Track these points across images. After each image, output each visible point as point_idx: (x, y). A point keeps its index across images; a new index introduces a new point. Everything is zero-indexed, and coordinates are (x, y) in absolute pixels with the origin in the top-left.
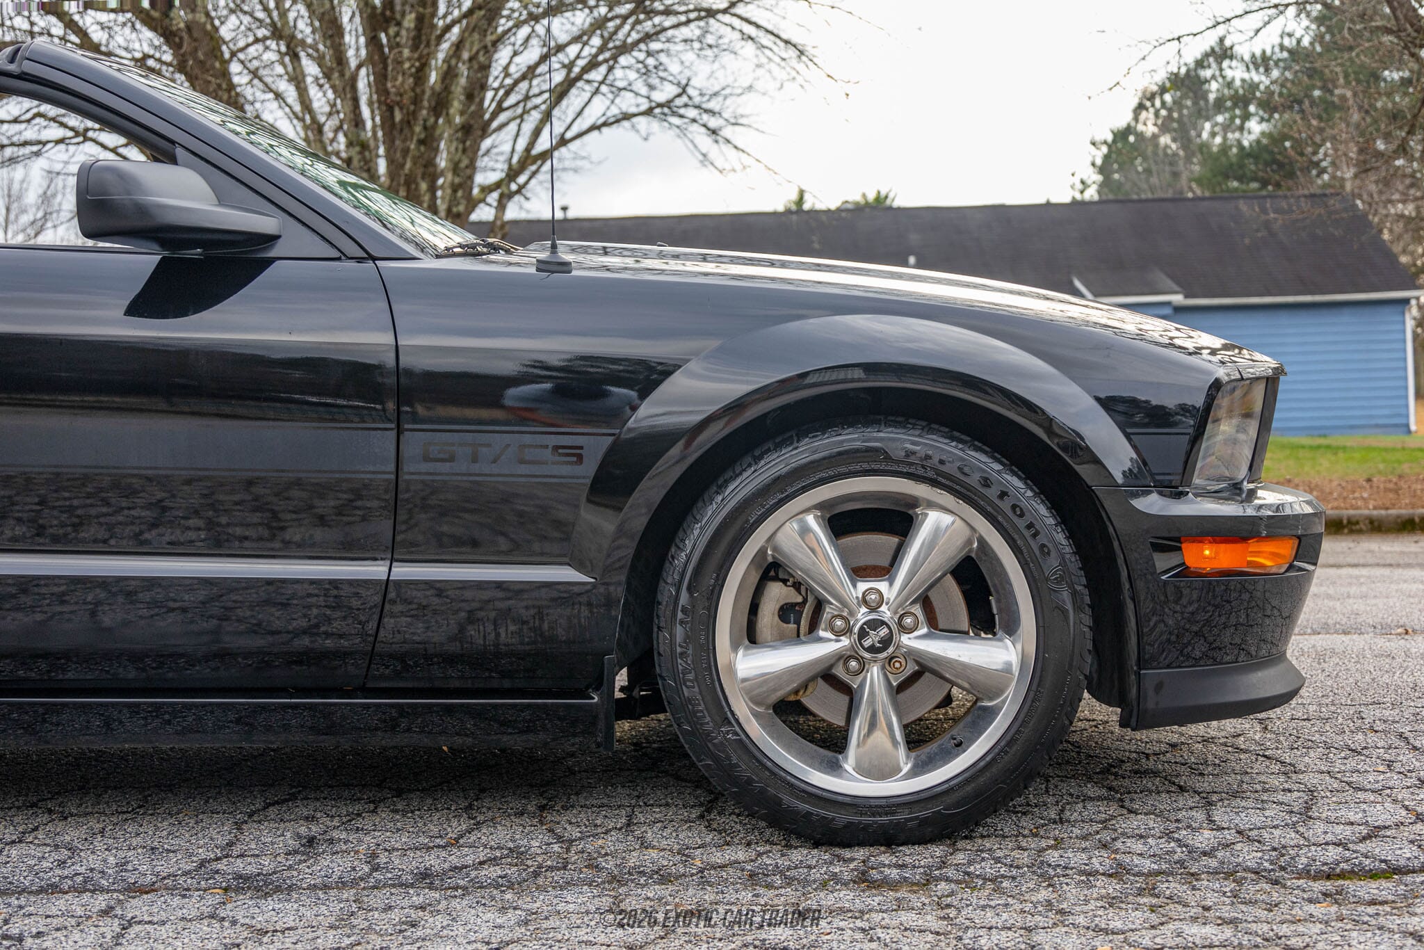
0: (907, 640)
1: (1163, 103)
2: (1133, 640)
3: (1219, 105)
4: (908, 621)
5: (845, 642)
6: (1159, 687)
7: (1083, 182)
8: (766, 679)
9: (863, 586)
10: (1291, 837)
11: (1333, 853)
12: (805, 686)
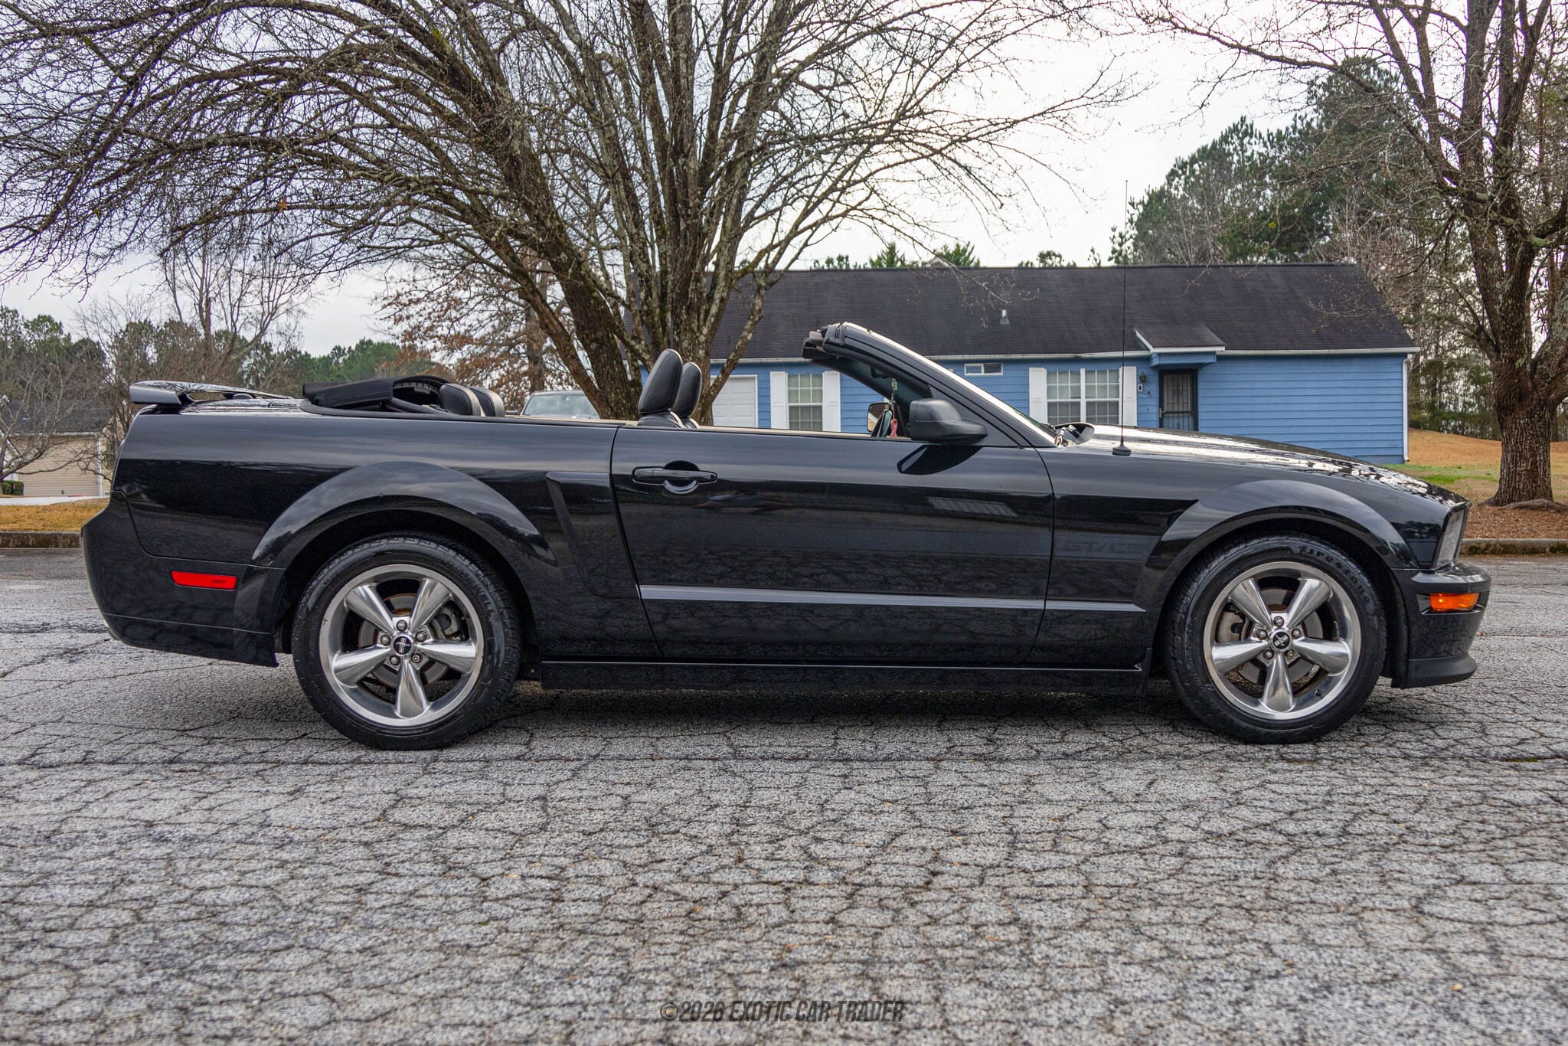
0: (1296, 642)
1: (1193, 172)
2: (1405, 643)
3: (1240, 175)
4: (1297, 633)
5: (1265, 643)
6: (1417, 668)
7: (1121, 236)
8: (1226, 661)
9: (1274, 615)
10: (1481, 743)
11: (1506, 750)
12: (1242, 665)
